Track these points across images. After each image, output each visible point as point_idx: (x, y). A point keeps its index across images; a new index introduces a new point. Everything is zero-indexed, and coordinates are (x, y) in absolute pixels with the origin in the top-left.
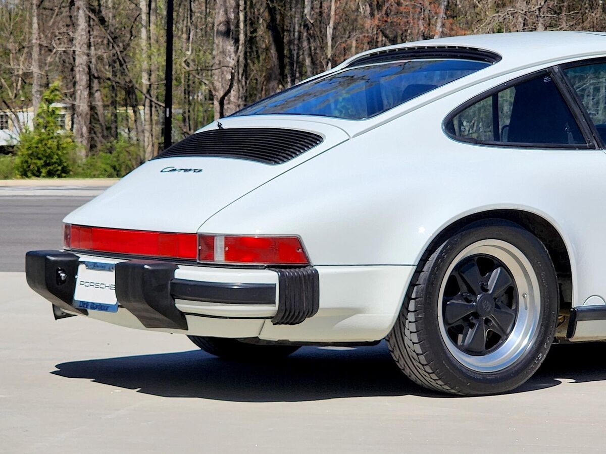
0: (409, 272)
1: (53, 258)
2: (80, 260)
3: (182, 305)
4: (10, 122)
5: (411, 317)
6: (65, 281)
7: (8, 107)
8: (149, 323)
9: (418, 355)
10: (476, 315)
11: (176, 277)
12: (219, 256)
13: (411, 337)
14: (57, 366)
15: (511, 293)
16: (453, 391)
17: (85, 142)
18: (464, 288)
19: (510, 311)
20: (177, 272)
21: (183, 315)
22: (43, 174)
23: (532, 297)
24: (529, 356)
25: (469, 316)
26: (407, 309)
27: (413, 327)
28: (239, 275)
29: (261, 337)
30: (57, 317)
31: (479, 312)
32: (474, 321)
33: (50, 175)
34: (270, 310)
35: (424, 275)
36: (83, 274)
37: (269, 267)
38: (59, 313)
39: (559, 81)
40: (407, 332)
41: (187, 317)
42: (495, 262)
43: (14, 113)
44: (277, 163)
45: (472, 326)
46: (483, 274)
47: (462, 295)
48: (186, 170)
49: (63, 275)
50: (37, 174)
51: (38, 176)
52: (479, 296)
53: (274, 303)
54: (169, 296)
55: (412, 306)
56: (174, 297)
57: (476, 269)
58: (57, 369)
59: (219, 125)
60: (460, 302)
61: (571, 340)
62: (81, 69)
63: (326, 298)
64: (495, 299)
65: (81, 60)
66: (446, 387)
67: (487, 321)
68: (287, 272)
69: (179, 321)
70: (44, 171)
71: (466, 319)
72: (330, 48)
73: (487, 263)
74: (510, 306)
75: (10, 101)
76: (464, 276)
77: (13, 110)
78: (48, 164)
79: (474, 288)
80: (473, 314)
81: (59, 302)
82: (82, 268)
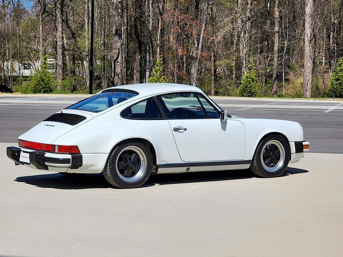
0: (107, 155)
1: (14, 149)
2: (21, 150)
3: (47, 164)
4: (31, 67)
5: (108, 167)
6: (17, 156)
7: (31, 60)
8: (39, 168)
9: (110, 177)
10: (128, 167)
11: (45, 156)
12: (57, 151)
13: (108, 173)
14: (16, 178)
15: (139, 160)
16: (121, 187)
17: (61, 77)
18: (124, 159)
19: (138, 166)
20: (45, 155)
21: (47, 166)
22: (42, 92)
23: (145, 162)
24: (143, 178)
25: (126, 167)
26: (107, 164)
27: (109, 170)
28: (62, 156)
29: (68, 172)
30: (16, 165)
31: (129, 166)
32: (127, 168)
33: (45, 92)
34: (69, 165)
35: (112, 156)
36: (22, 154)
37: (69, 154)
38: (17, 164)
39: (156, 100)
40: (107, 171)
41: (48, 167)
42: (134, 152)
43: (33, 62)
44: (74, 125)
45: (127, 169)
46: (130, 155)
47: (124, 161)
48: (51, 126)
49: (16, 154)
50: (40, 92)
51: (40, 93)
52: (129, 161)
53: (70, 163)
54: (43, 161)
55: (108, 164)
56: (44, 161)
57: (128, 154)
58: (17, 179)
59: (62, 112)
60: (123, 163)
61: (157, 173)
62: (59, 47)
63: (84, 162)
64: (133, 162)
65: (59, 43)
66: (119, 186)
67: (131, 168)
68: (74, 155)
69: (46, 168)
70: (42, 90)
71: (125, 167)
72: (158, 41)
73: (131, 152)
74: (138, 164)
75: (31, 58)
76: (124, 156)
77: (33, 61)
78: (44, 88)
79: (127, 159)
80: (127, 166)
81: (16, 161)
82: (22, 152)
